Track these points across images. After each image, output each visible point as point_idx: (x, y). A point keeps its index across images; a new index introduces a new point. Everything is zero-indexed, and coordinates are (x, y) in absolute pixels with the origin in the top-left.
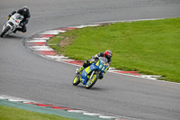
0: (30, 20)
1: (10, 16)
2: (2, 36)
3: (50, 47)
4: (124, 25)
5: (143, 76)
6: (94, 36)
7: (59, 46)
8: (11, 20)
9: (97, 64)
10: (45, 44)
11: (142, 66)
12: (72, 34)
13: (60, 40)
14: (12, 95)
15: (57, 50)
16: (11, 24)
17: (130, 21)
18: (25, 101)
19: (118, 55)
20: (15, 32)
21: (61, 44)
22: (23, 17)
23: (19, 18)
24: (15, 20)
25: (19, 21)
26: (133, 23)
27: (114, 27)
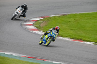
0: (27, 11)
1: (17, 9)
2: (12, 19)
3: (35, 26)
4: (75, 15)
5: (85, 42)
6: (59, 21)
7: (40, 26)
8: (17, 11)
9: (51, 34)
10: (33, 25)
11: (84, 37)
12: (47, 20)
13: (40, 23)
14: (14, 52)
15: (39, 28)
16: (17, 13)
17: (78, 13)
18: (22, 56)
19: (72, 31)
20: (19, 17)
21: (41, 25)
22: (23, 9)
23: (22, 10)
24: (19, 11)
25: (22, 11)
26: (80, 14)
27: (70, 16)
